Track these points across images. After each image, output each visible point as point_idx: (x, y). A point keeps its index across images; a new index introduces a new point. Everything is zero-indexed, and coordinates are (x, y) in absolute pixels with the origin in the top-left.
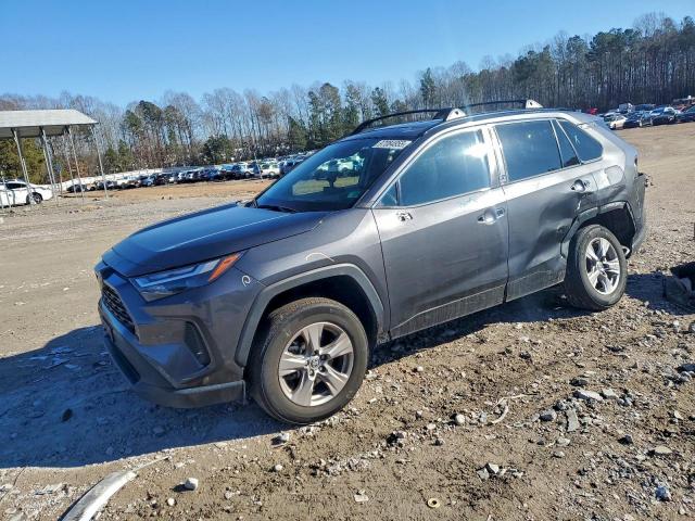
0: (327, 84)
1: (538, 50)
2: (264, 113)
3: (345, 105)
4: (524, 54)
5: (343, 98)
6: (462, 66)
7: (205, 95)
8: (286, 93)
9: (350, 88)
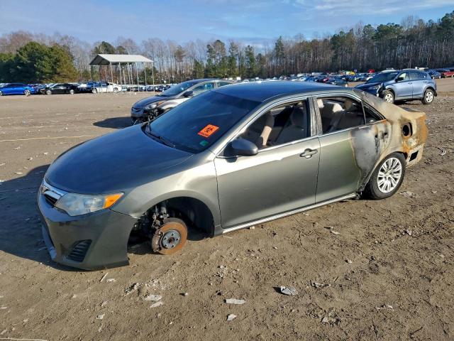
0: (218, 41)
1: (346, 31)
2: (179, 55)
3: (228, 54)
4: (338, 33)
5: (227, 50)
6: (301, 36)
7: (143, 42)
8: (193, 44)
9: (232, 44)
